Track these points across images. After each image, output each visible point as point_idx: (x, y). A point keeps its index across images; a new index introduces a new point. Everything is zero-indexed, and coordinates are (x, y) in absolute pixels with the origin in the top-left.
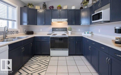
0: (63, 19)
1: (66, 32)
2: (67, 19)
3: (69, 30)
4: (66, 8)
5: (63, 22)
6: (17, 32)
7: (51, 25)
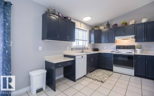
0: (128, 36)
1: (134, 50)
2: (134, 36)
3: (138, 48)
4: (133, 23)
5: (129, 39)
6: (88, 49)
7: (114, 43)
